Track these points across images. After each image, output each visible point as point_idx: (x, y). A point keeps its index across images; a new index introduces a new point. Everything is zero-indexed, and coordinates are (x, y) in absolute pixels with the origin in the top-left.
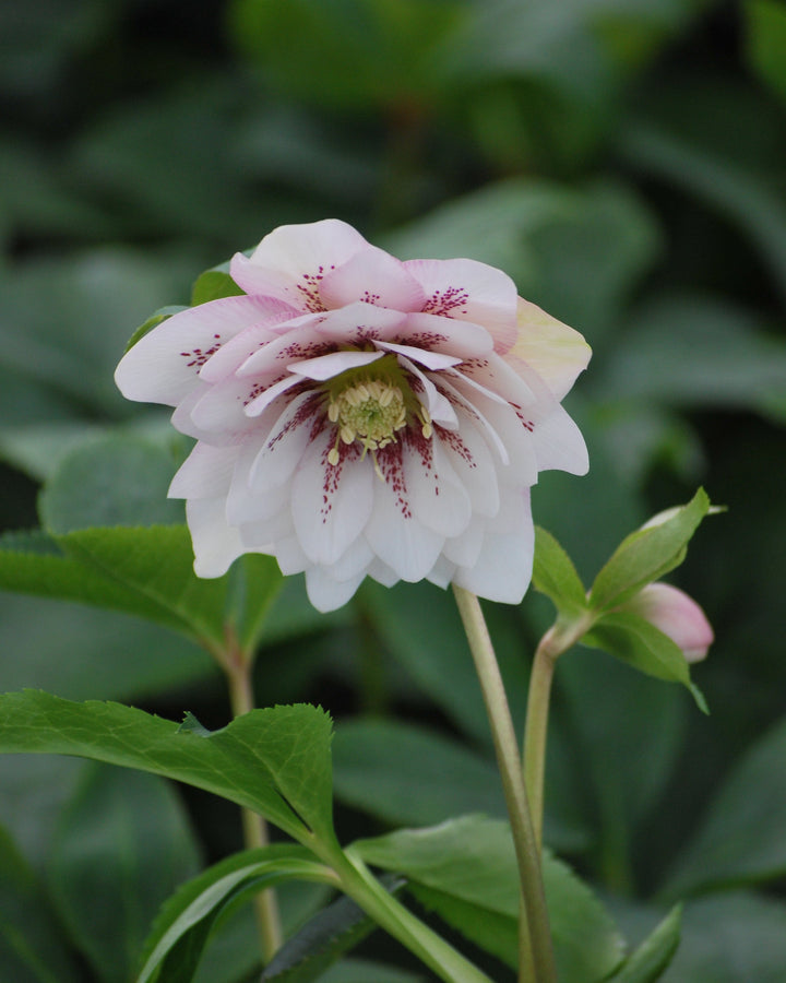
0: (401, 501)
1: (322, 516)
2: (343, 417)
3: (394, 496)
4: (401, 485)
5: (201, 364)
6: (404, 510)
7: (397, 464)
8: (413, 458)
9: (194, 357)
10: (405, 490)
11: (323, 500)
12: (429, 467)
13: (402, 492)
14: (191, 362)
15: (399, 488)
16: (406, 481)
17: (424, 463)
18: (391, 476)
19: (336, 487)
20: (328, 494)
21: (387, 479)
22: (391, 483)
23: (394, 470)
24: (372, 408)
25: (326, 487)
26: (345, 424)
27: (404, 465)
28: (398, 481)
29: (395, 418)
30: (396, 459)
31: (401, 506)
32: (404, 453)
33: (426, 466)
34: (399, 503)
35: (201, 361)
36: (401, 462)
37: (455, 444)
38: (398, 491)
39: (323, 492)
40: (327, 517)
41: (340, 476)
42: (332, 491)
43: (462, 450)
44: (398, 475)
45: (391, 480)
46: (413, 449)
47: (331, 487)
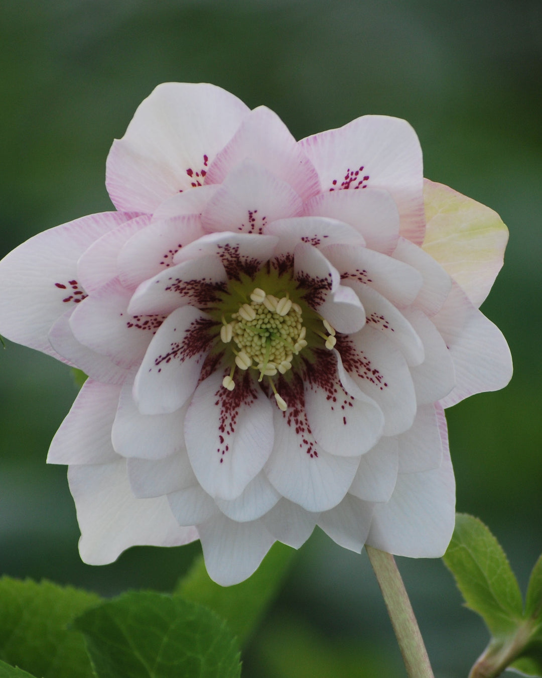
0: (305, 442)
1: (220, 455)
2: (237, 341)
3: (299, 439)
4: (305, 427)
5: (78, 301)
6: (309, 451)
7: (299, 407)
8: (316, 397)
9: (69, 291)
10: (310, 432)
11: (219, 440)
12: (335, 400)
13: (306, 434)
14: (67, 297)
15: (303, 430)
16: (310, 422)
17: (329, 398)
18: (292, 419)
19: (233, 430)
20: (224, 435)
21: (289, 422)
22: (294, 425)
23: (296, 413)
24: (268, 326)
25: (222, 428)
26: (239, 350)
27: (306, 405)
28: (301, 423)
29: (295, 341)
30: (298, 402)
31: (307, 447)
32: (305, 392)
33: (331, 400)
34: (304, 445)
35: (79, 297)
36: (303, 404)
37: (362, 370)
38: (301, 433)
39: (219, 433)
40: (225, 457)
41: (236, 420)
42: (228, 433)
43: (370, 375)
44: (301, 417)
45: (293, 423)
46: (315, 386)
47: (228, 428)
